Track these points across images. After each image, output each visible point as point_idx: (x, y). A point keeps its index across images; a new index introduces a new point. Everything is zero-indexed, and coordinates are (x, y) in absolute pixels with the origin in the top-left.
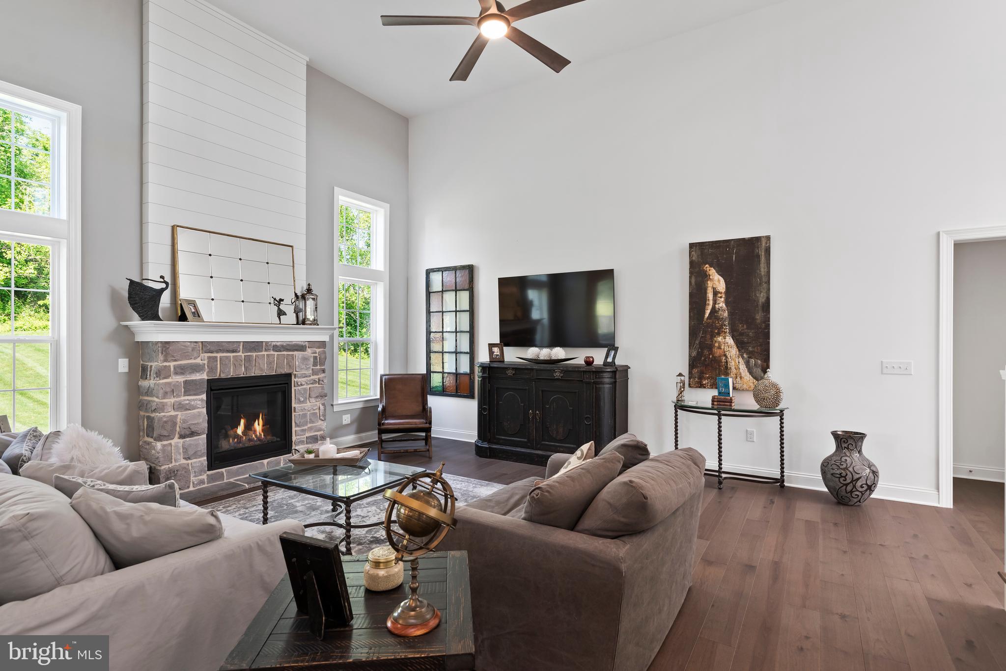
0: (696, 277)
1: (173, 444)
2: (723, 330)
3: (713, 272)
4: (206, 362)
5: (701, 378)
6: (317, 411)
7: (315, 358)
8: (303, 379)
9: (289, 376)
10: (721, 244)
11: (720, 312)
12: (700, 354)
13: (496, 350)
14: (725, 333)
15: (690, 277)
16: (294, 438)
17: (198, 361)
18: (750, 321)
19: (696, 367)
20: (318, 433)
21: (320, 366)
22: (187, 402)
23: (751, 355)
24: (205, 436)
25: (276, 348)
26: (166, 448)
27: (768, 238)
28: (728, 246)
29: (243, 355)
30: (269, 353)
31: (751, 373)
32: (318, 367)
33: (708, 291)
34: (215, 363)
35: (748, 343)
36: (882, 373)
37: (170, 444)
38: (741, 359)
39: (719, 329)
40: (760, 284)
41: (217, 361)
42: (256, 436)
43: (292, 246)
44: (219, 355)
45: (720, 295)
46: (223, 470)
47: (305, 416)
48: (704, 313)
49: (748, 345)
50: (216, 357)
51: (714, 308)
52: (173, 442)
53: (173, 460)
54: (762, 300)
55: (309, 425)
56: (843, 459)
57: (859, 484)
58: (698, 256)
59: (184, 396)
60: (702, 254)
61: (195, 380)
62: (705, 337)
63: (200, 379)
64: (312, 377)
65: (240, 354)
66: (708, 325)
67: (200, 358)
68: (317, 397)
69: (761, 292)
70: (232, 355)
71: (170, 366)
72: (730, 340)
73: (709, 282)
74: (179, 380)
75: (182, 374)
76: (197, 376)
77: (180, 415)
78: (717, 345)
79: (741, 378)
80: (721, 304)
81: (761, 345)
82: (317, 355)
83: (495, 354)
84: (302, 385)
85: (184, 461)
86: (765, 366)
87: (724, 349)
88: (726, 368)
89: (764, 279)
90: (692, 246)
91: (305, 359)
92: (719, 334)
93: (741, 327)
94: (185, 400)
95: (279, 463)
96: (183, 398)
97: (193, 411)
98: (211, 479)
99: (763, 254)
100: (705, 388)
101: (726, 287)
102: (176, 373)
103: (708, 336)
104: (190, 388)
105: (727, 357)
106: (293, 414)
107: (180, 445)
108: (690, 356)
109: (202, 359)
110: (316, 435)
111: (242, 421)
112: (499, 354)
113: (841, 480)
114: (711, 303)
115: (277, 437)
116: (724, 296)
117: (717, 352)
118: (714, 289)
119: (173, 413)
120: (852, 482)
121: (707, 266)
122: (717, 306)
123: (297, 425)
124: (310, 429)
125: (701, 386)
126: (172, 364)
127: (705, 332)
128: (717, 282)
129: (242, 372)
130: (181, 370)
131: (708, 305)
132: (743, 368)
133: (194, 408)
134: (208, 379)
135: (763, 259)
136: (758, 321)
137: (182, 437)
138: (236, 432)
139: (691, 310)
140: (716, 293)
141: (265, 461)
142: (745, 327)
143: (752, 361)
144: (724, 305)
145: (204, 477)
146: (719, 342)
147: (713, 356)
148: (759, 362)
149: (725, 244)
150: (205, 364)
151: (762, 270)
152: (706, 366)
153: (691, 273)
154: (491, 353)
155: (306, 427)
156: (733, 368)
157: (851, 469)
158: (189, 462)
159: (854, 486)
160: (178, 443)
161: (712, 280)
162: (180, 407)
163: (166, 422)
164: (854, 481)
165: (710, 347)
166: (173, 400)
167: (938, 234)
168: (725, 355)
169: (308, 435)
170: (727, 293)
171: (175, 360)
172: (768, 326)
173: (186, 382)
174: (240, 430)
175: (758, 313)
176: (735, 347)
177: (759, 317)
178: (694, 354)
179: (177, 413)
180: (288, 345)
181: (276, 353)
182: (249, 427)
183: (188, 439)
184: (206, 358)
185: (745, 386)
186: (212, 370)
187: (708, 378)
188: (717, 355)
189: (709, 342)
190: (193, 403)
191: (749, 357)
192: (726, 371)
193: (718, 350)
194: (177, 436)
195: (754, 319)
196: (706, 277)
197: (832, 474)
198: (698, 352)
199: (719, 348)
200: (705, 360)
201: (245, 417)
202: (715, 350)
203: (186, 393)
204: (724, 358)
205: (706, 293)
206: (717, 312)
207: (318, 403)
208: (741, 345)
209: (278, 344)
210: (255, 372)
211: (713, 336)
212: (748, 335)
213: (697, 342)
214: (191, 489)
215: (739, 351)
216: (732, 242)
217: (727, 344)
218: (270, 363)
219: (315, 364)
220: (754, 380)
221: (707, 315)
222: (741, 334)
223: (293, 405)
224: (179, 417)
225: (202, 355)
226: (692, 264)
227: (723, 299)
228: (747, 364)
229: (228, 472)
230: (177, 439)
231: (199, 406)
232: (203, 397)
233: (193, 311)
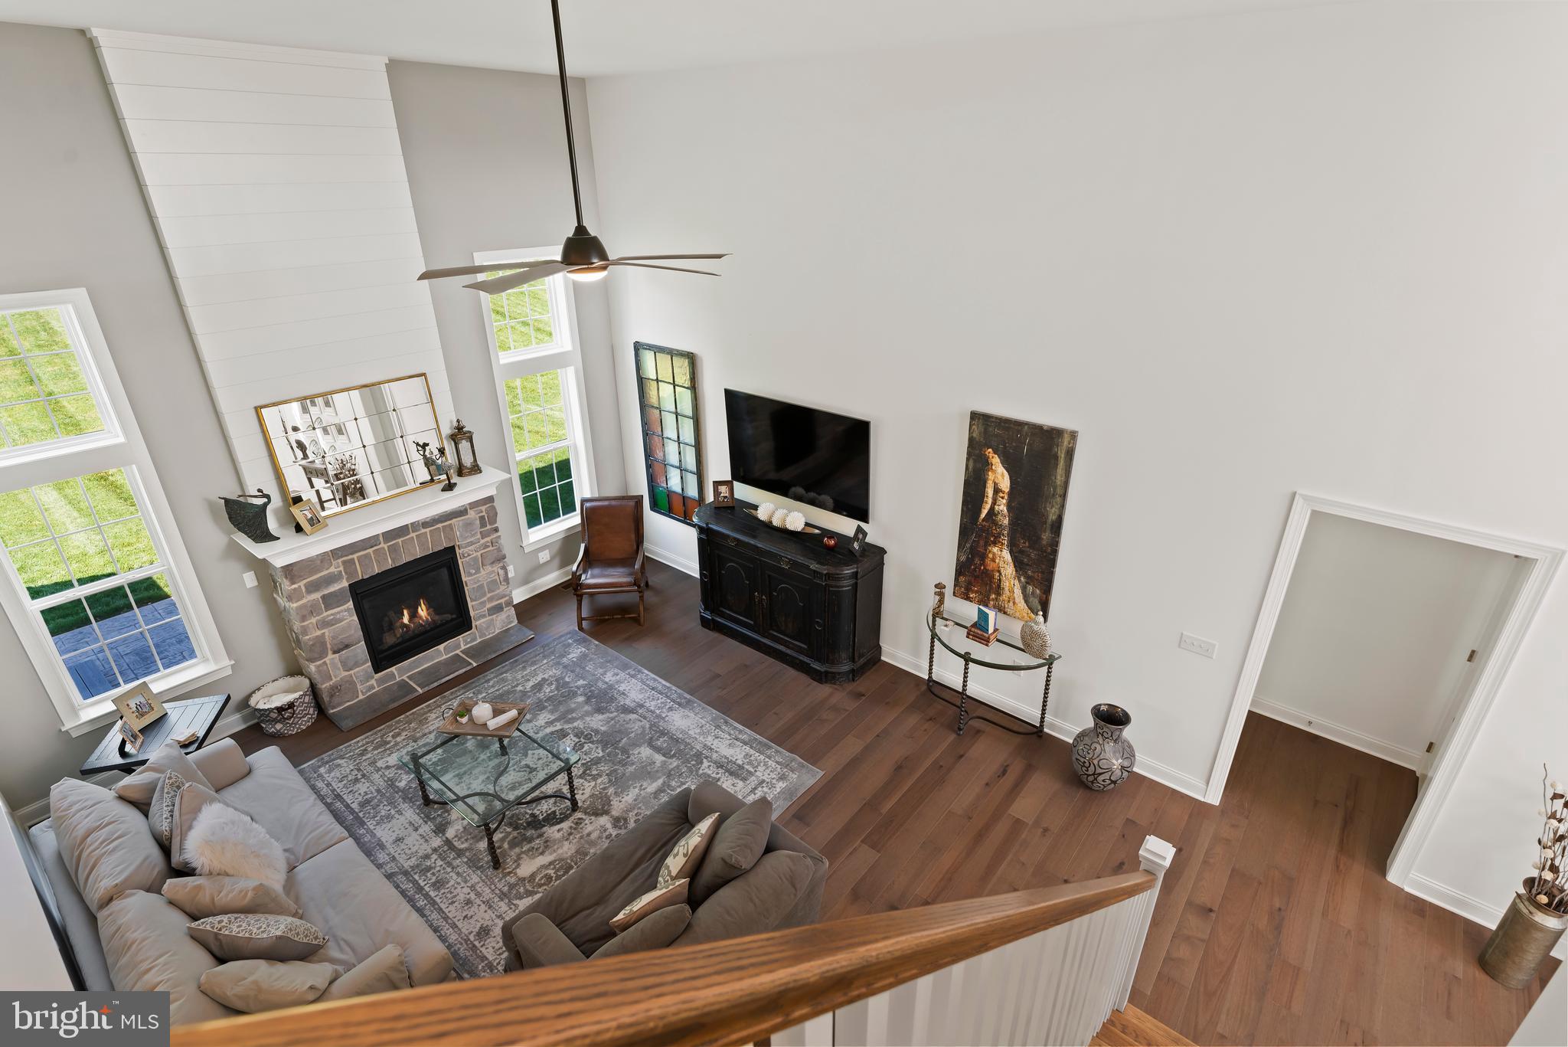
0: (975, 461)
1: (328, 662)
2: (1001, 540)
3: (996, 460)
4: (342, 568)
5: (968, 589)
6: (497, 577)
7: (482, 518)
8: (470, 548)
9: (453, 548)
10: (1012, 426)
11: (999, 517)
12: (970, 561)
13: (723, 489)
14: (1002, 544)
15: (968, 459)
16: (472, 613)
17: (332, 569)
18: (1035, 541)
19: (964, 575)
20: (502, 601)
21: (490, 524)
22: (332, 617)
23: (1030, 580)
24: (363, 642)
25: (425, 524)
26: (321, 668)
27: (1073, 435)
28: (1019, 432)
29: (386, 546)
30: (419, 533)
31: (1026, 601)
32: (489, 527)
33: (988, 485)
34: (353, 567)
35: (1027, 565)
36: (1179, 646)
37: (325, 663)
38: (1017, 582)
39: (996, 538)
40: (1053, 495)
41: (355, 563)
42: (423, 621)
43: (424, 375)
44: (355, 556)
45: (1001, 495)
46: (393, 669)
47: (481, 587)
48: (980, 512)
49: (1028, 567)
50: (353, 559)
51: (992, 509)
52: (326, 660)
53: (333, 677)
54: (1052, 517)
55: (489, 595)
56: (1094, 745)
57: (1101, 778)
58: (980, 433)
59: (326, 611)
60: (986, 431)
61: (334, 592)
62: (978, 542)
63: (339, 589)
64: (482, 541)
65: (382, 545)
66: (983, 529)
67: (333, 567)
68: (493, 563)
69: (1053, 506)
70: (370, 551)
71: (300, 587)
72: (1006, 555)
73: (990, 473)
74: (315, 597)
75: (317, 590)
76: (335, 587)
77: (328, 632)
78: (991, 556)
79: (1014, 603)
80: (1002, 507)
81: (1043, 573)
82: (484, 514)
83: (722, 495)
84: (469, 555)
85: (347, 673)
86: (1044, 598)
87: (999, 563)
88: (999, 586)
89: (1059, 491)
90: (974, 416)
91: (469, 525)
92: (995, 543)
93: (1023, 544)
94: (328, 616)
95: (458, 646)
96: (325, 614)
97: (342, 623)
98: (380, 682)
99: (1063, 456)
100: (971, 601)
101: (1011, 486)
102: (309, 592)
103: (982, 543)
104: (330, 601)
105: (1000, 574)
106: (466, 588)
107: (337, 661)
108: (958, 560)
109: (336, 567)
110: (499, 604)
111: (405, 612)
112: (727, 495)
113: (1084, 769)
114: (990, 501)
115: (452, 614)
116: (1006, 497)
117: (991, 566)
118: (996, 484)
119: (319, 633)
120: (1094, 774)
121: (990, 450)
122: (996, 507)
123: (472, 600)
124: (491, 599)
125: (968, 599)
126: (302, 584)
127: (979, 536)
128: (1000, 476)
129: (389, 564)
130: (314, 587)
131: (986, 503)
132: (1018, 592)
133: (342, 620)
134: (349, 585)
135: (1062, 463)
136: (1044, 542)
137: (335, 652)
138: (403, 623)
139: (965, 503)
140: (997, 491)
141: (441, 647)
142: (1027, 544)
143: (1030, 588)
144: (1005, 509)
145: (373, 682)
146: (994, 554)
147: (984, 568)
148: (1038, 591)
149: (1016, 428)
150: (341, 571)
151: (1059, 477)
152: (976, 577)
153: (969, 454)
154: (717, 493)
155: (485, 598)
156: (1007, 589)
157: (1096, 762)
158: (352, 672)
159: (1096, 779)
160: (333, 659)
161: (994, 472)
162: (324, 624)
163: (313, 645)
164: (1096, 775)
165: (983, 557)
166: (314, 620)
167: (1294, 494)
168: (999, 571)
169: (489, 606)
170: (1010, 494)
171: (304, 579)
172: (1055, 552)
173: (324, 597)
174: (406, 620)
175: (1045, 532)
176: (1012, 564)
177: (1046, 536)
178: (963, 558)
179: (323, 631)
180: (441, 516)
181: (428, 530)
182: (414, 615)
183: (343, 652)
184: (341, 564)
185: (1017, 614)
186: (350, 574)
187: (976, 592)
188: (990, 568)
189: (981, 550)
190: (338, 616)
191: (1027, 583)
192: (999, 590)
193: (992, 563)
194: (330, 652)
195: (1039, 538)
196: (986, 464)
197: (1077, 759)
198: (968, 558)
199: (993, 560)
200: (975, 570)
201: (407, 608)
202: (988, 561)
203: (328, 607)
204: (997, 574)
205: (984, 487)
206: (996, 515)
207: (495, 569)
208: (1019, 565)
209: (428, 520)
210: (405, 559)
211: (987, 544)
212: (1029, 556)
213: (968, 545)
214: (361, 697)
215: (1016, 571)
216: (1026, 427)
217: (1002, 558)
218: (422, 544)
219: (483, 525)
220: (1029, 611)
221: (983, 515)
222: (1021, 552)
223: (464, 579)
224: (327, 634)
225: (333, 563)
226: (971, 440)
227: (1004, 501)
228: (1024, 590)
229: (398, 670)
230: (330, 656)
231: (347, 616)
232: (350, 604)
233: (309, 516)
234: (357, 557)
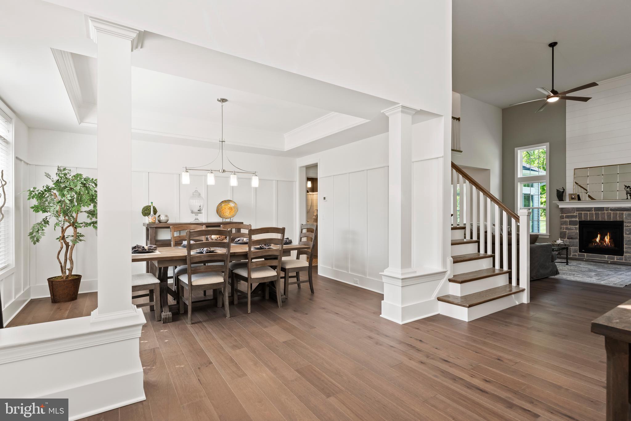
1: (565, 240)
4: (578, 215)
8: (629, 224)
9: (622, 222)
16: (624, 250)
17: (575, 214)
22: (571, 228)
24: (578, 240)
25: (612, 210)
29: (594, 213)
30: (608, 212)
34: (582, 215)
42: (606, 244)
44: (583, 212)
46: (585, 254)
59: (569, 225)
63: (575, 221)
67: (575, 213)
70: (588, 212)
71: (564, 215)
74: (567, 220)
75: (568, 218)
77: (567, 231)
84: (628, 226)
91: (630, 215)
95: (614, 259)
96: (569, 226)
98: (580, 255)
102: (566, 218)
104: (572, 223)
106: (624, 239)
111: (599, 237)
119: (565, 230)
123: (626, 245)
126: (565, 215)
129: (594, 219)
130: (567, 217)
133: (573, 230)
134: (579, 221)
137: (568, 238)
138: (596, 240)
141: (607, 256)
145: (577, 254)
158: (571, 247)
162: (567, 229)
166: (565, 226)
171: (566, 214)
173: (570, 221)
174: (598, 240)
180: (619, 208)
181: (612, 212)
182: (602, 239)
183: (570, 240)
184: (578, 213)
186: (580, 217)
194: (566, 238)
201: (600, 235)
209: (613, 208)
210: (601, 219)
214: (571, 256)
218: (608, 217)
223: (624, 235)
224: (567, 232)
225: (576, 212)
229: (586, 254)
230: (566, 239)
231: (575, 230)
232: (578, 226)
233: (573, 197)
234: (584, 213)
